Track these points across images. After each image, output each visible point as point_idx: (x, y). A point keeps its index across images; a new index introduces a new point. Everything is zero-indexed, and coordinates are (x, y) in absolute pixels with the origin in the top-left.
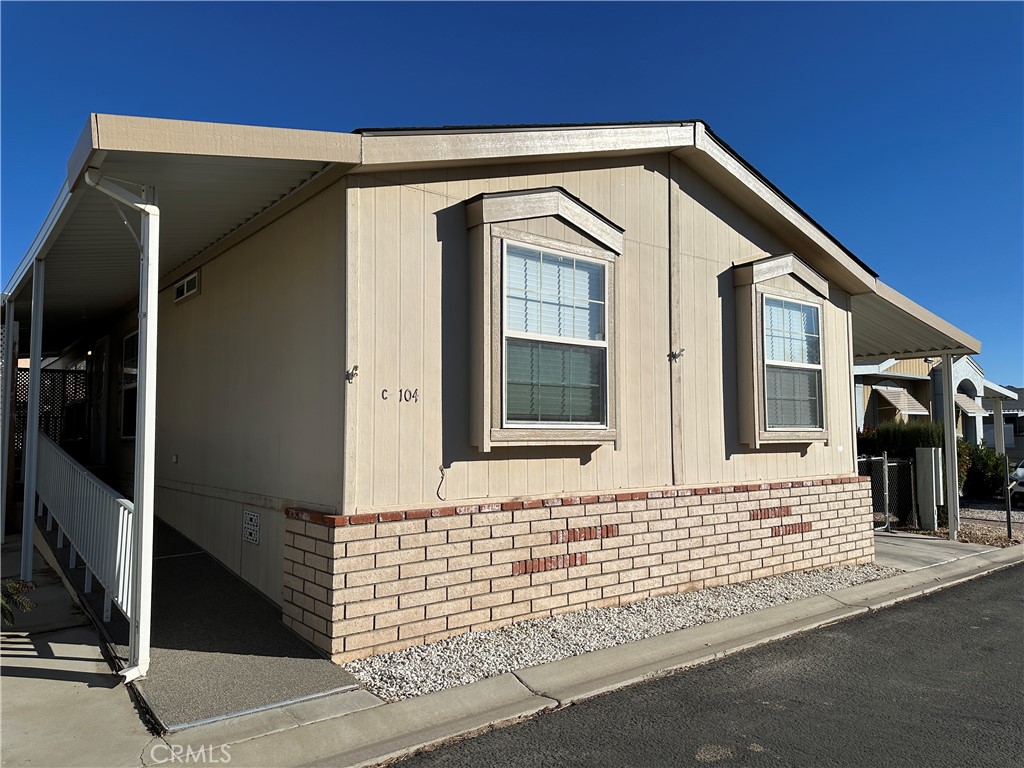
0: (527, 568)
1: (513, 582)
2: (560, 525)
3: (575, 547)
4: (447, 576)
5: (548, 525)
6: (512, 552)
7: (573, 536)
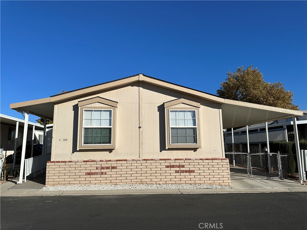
0: (89, 174)
1: (86, 176)
2: (99, 166)
3: (103, 171)
4: (69, 174)
5: (96, 166)
6: (86, 171)
7: (102, 168)
